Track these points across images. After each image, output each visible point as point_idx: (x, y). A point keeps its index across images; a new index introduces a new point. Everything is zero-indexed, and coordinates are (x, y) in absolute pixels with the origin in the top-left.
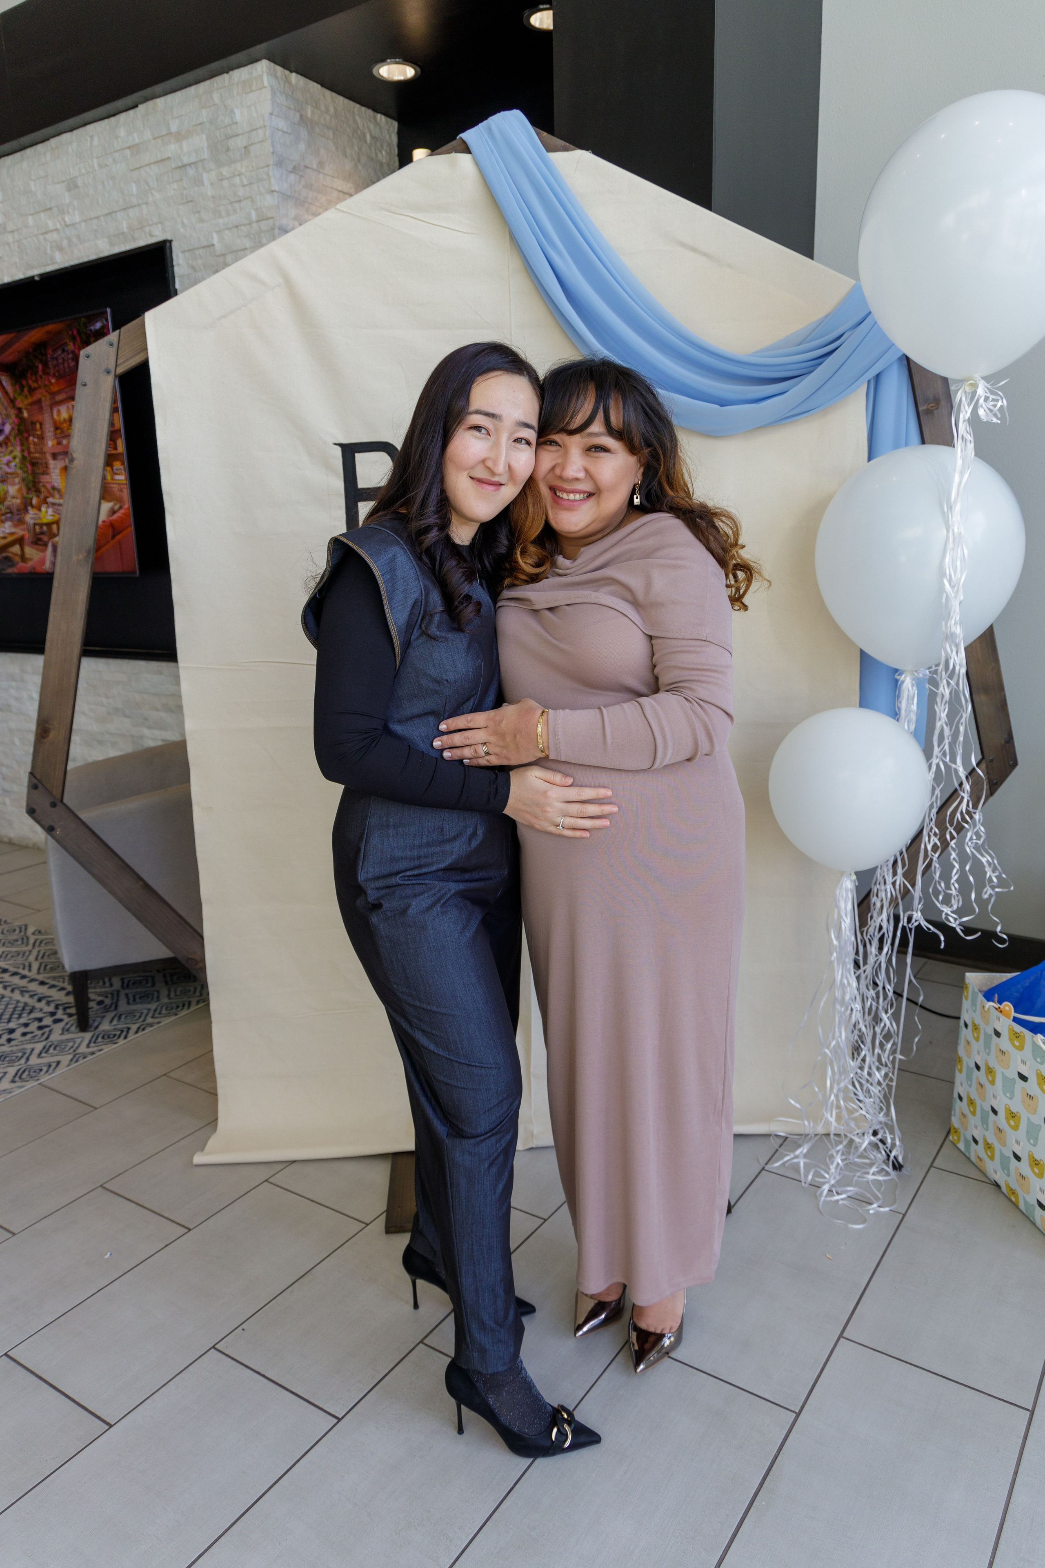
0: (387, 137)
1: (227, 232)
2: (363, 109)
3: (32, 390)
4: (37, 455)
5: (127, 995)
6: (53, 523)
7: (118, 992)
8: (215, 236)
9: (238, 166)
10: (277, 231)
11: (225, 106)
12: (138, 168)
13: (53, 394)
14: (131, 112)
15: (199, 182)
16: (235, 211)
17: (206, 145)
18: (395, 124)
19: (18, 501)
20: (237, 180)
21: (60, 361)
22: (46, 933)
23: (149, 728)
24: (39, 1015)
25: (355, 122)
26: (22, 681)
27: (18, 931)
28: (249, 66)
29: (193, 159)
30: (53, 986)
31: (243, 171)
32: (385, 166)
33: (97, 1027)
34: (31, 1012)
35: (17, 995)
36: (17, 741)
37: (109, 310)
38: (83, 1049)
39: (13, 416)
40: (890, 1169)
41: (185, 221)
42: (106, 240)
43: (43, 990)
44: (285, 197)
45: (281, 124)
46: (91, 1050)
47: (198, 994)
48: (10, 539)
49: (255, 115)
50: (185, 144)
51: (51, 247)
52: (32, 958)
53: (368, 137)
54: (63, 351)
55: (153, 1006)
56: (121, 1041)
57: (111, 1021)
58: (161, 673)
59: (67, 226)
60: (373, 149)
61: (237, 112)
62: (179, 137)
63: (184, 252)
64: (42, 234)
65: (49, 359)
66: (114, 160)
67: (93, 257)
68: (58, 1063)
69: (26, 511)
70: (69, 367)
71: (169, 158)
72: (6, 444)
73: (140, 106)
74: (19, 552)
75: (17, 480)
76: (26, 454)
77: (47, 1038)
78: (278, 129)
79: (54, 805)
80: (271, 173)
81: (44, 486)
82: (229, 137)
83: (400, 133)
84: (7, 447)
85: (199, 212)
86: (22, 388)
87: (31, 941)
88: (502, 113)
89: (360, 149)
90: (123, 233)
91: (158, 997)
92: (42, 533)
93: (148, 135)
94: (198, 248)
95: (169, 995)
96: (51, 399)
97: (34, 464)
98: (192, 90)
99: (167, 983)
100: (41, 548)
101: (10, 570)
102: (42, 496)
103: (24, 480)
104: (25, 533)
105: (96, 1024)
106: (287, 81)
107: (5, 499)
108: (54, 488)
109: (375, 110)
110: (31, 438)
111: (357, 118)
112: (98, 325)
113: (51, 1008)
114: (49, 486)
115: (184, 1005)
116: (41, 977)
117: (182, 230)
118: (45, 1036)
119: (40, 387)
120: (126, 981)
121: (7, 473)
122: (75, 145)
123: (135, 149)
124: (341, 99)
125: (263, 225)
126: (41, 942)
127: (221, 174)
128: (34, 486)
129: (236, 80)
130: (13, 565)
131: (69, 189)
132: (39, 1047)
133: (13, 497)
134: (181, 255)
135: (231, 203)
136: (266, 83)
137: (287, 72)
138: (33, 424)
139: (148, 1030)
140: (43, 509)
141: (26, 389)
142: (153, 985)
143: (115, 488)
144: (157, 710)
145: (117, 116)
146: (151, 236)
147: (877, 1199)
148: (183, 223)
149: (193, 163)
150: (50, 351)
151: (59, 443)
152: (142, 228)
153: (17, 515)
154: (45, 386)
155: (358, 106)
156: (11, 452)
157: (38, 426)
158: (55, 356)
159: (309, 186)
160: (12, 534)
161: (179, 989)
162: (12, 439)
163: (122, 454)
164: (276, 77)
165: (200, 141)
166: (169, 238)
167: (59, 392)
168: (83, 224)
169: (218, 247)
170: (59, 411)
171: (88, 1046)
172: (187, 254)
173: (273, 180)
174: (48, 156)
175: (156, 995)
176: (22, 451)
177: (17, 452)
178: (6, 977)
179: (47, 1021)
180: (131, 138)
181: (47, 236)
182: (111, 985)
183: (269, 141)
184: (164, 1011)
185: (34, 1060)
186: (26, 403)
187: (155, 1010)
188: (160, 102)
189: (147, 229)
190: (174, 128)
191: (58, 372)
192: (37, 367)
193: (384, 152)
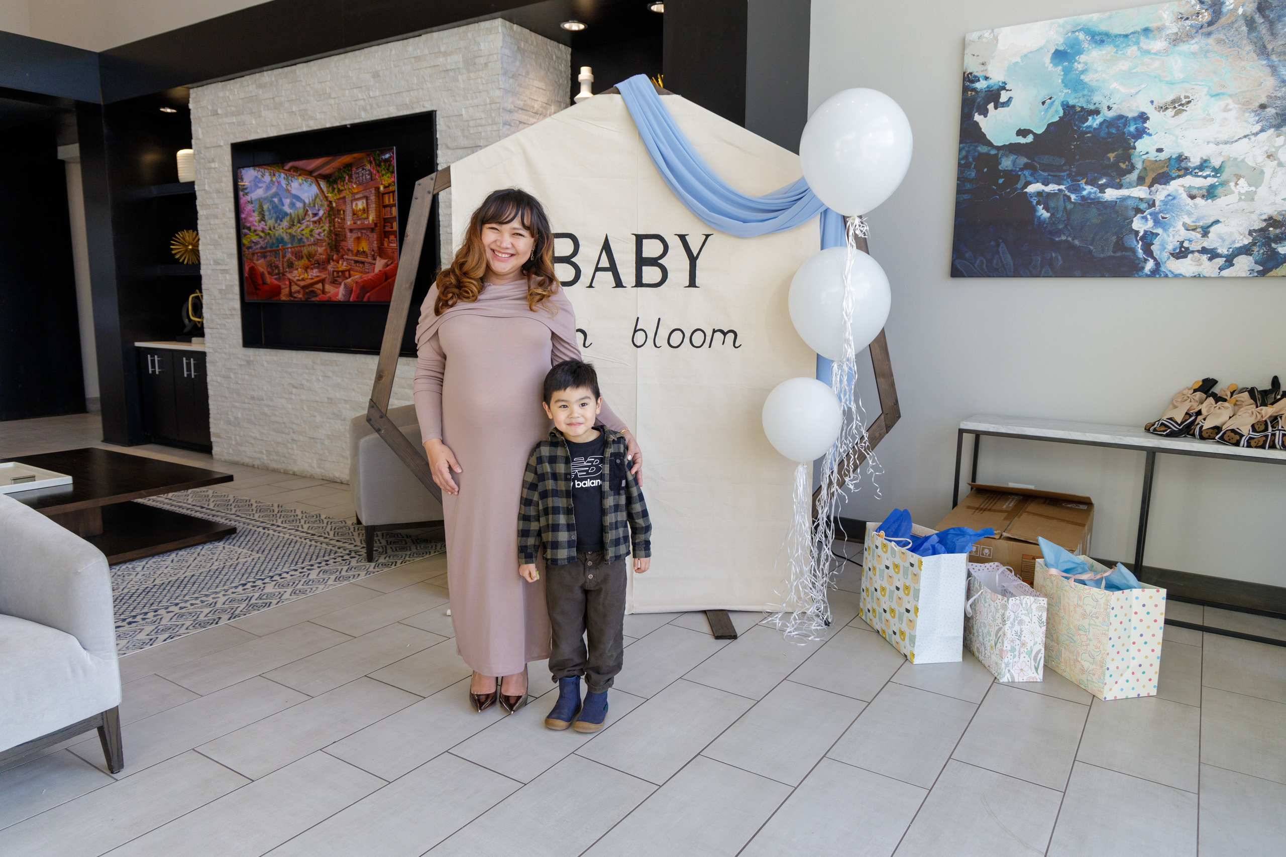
0: (565, 56)
1: (471, 108)
2: (552, 42)
3: (340, 191)
4: (339, 229)
5: (391, 548)
6: (346, 271)
7: (386, 547)
8: (463, 110)
9: (480, 73)
10: (501, 110)
11: (475, 40)
12: (418, 69)
13: (353, 194)
14: (417, 38)
15: (455, 80)
16: (477, 97)
17: (461, 60)
18: (570, 49)
19: (324, 257)
20: (479, 81)
21: (361, 175)
22: (333, 518)
23: (397, 399)
24: (341, 555)
25: (547, 49)
26: (313, 368)
27: (315, 517)
28: (491, 21)
29: (453, 67)
30: (345, 542)
31: (483, 76)
32: (563, 73)
33: (377, 561)
34: (335, 553)
35: (324, 546)
36: (305, 408)
37: (395, 148)
38: (371, 569)
39: (326, 206)
40: (823, 625)
41: (446, 100)
42: (395, 107)
43: (339, 544)
44: (507, 91)
45: (507, 52)
46: (376, 570)
47: (434, 548)
48: (316, 280)
49: (492, 46)
50: (449, 59)
51: (359, 109)
52: (328, 529)
53: (554, 57)
54: (363, 169)
55: (409, 553)
56: (393, 567)
57: (385, 558)
58: (408, 365)
59: (371, 97)
60: (557, 64)
61: (482, 45)
62: (445, 54)
63: (443, 117)
64: (354, 101)
65: (353, 173)
66: (404, 63)
67: (386, 117)
68: (359, 575)
69: (329, 263)
70: (366, 179)
71: (438, 65)
72: (319, 222)
73: (423, 36)
74: (321, 288)
75: (324, 244)
76: (332, 228)
77: (349, 564)
78: (505, 55)
79: (382, 417)
80: (500, 79)
81: (342, 248)
82: (475, 57)
83: (572, 55)
84: (320, 224)
85: (455, 96)
86: (333, 189)
87: (325, 521)
88: (637, 76)
89: (549, 64)
90: (406, 104)
91: (410, 549)
92: (338, 277)
93: (426, 52)
94: (452, 116)
95: (416, 549)
96: (352, 197)
97: (336, 235)
98: (456, 29)
99: (414, 543)
100: (337, 285)
101: (313, 299)
102: (340, 254)
103: (329, 244)
104: (328, 276)
105: (376, 559)
106: (512, 29)
107: (315, 255)
108: (349, 250)
109: (559, 42)
110: (336, 219)
111: (549, 47)
112: (387, 156)
113: (347, 552)
114: (346, 249)
115: (427, 553)
116: (337, 538)
117: (443, 105)
118: (348, 563)
119: (345, 190)
120: (389, 542)
121: (318, 240)
122: (380, 53)
123: (418, 59)
124: (540, 37)
125: (493, 106)
126: (331, 523)
127: (470, 77)
128: (336, 248)
129: (482, 27)
130: (316, 296)
131: (374, 77)
132: (345, 568)
133: (321, 254)
134: (441, 119)
135: (475, 93)
136: (500, 31)
137: (512, 24)
138: (339, 211)
139: (407, 563)
140: (340, 262)
141: (336, 190)
142: (406, 543)
143: (390, 251)
144: (404, 388)
145: (408, 40)
146: (424, 107)
147: (814, 635)
148: (444, 102)
149: (453, 69)
150: (354, 169)
151: (355, 223)
152: (418, 102)
153: (321, 265)
154: (349, 189)
155: (549, 40)
156: (322, 227)
157: (342, 212)
158: (357, 172)
159: (520, 85)
160: (318, 276)
161: (422, 547)
162: (323, 219)
163: (396, 231)
164: (505, 27)
165: (459, 58)
166: (435, 109)
167: (357, 193)
168: (381, 97)
169: (465, 116)
170: (357, 204)
171: (374, 568)
172: (445, 119)
173: (501, 83)
174: (362, 58)
175: (409, 548)
176: (330, 226)
177: (326, 227)
178: (315, 537)
179: (346, 557)
180: (415, 52)
181: (357, 102)
182: (380, 543)
183: (500, 61)
184: (415, 555)
185: (344, 573)
186: (335, 198)
187: (410, 555)
188: (435, 35)
189: (421, 103)
190: (443, 49)
191: (358, 181)
192: (345, 178)
193: (563, 65)
